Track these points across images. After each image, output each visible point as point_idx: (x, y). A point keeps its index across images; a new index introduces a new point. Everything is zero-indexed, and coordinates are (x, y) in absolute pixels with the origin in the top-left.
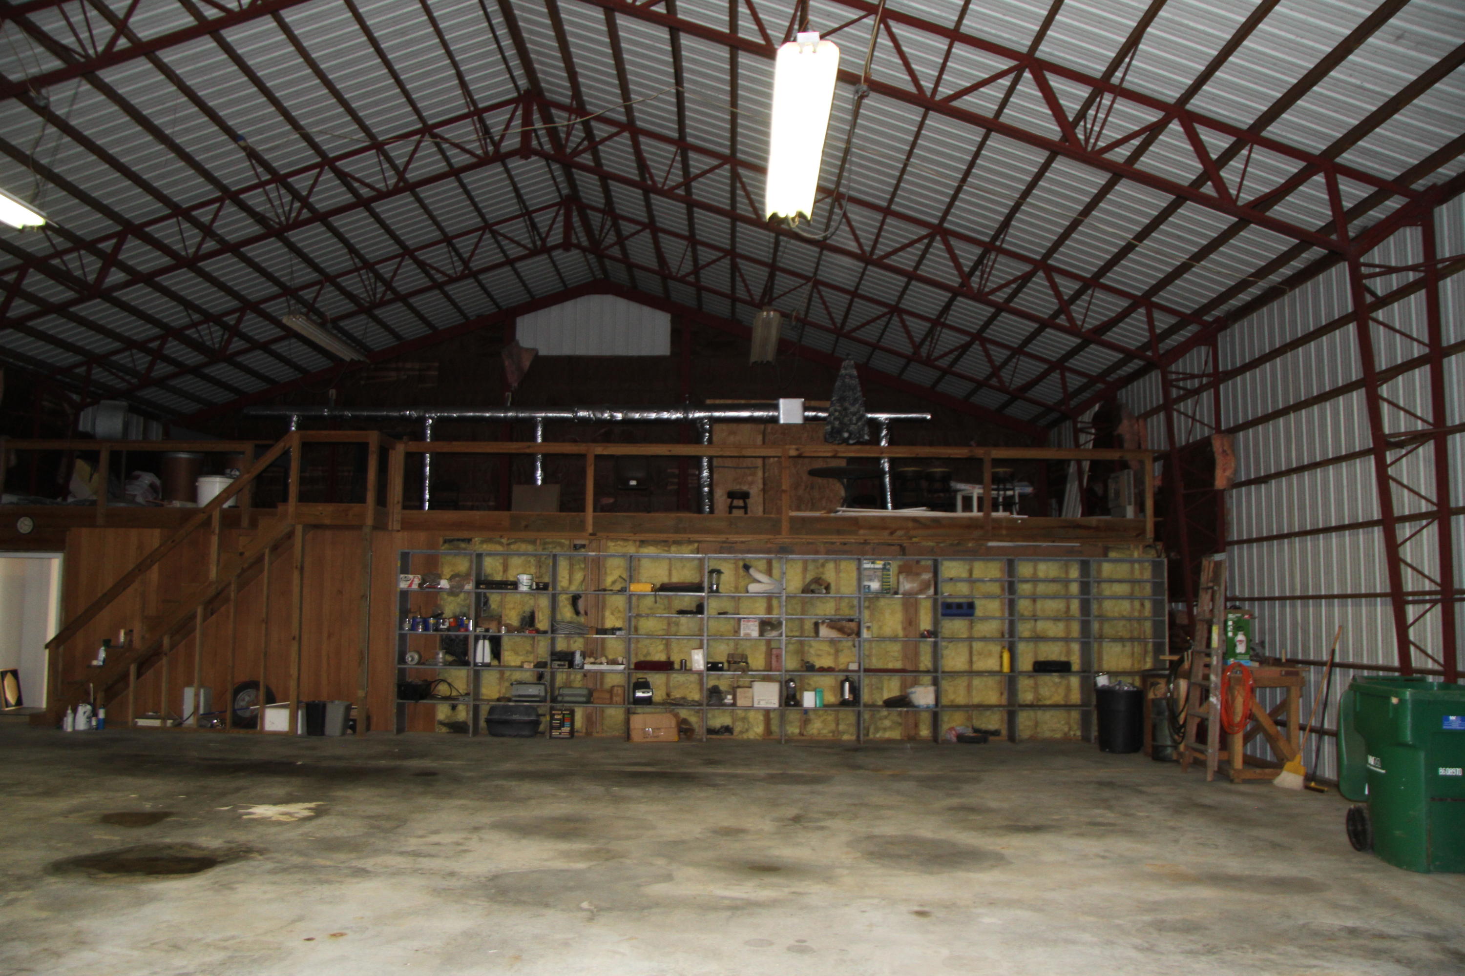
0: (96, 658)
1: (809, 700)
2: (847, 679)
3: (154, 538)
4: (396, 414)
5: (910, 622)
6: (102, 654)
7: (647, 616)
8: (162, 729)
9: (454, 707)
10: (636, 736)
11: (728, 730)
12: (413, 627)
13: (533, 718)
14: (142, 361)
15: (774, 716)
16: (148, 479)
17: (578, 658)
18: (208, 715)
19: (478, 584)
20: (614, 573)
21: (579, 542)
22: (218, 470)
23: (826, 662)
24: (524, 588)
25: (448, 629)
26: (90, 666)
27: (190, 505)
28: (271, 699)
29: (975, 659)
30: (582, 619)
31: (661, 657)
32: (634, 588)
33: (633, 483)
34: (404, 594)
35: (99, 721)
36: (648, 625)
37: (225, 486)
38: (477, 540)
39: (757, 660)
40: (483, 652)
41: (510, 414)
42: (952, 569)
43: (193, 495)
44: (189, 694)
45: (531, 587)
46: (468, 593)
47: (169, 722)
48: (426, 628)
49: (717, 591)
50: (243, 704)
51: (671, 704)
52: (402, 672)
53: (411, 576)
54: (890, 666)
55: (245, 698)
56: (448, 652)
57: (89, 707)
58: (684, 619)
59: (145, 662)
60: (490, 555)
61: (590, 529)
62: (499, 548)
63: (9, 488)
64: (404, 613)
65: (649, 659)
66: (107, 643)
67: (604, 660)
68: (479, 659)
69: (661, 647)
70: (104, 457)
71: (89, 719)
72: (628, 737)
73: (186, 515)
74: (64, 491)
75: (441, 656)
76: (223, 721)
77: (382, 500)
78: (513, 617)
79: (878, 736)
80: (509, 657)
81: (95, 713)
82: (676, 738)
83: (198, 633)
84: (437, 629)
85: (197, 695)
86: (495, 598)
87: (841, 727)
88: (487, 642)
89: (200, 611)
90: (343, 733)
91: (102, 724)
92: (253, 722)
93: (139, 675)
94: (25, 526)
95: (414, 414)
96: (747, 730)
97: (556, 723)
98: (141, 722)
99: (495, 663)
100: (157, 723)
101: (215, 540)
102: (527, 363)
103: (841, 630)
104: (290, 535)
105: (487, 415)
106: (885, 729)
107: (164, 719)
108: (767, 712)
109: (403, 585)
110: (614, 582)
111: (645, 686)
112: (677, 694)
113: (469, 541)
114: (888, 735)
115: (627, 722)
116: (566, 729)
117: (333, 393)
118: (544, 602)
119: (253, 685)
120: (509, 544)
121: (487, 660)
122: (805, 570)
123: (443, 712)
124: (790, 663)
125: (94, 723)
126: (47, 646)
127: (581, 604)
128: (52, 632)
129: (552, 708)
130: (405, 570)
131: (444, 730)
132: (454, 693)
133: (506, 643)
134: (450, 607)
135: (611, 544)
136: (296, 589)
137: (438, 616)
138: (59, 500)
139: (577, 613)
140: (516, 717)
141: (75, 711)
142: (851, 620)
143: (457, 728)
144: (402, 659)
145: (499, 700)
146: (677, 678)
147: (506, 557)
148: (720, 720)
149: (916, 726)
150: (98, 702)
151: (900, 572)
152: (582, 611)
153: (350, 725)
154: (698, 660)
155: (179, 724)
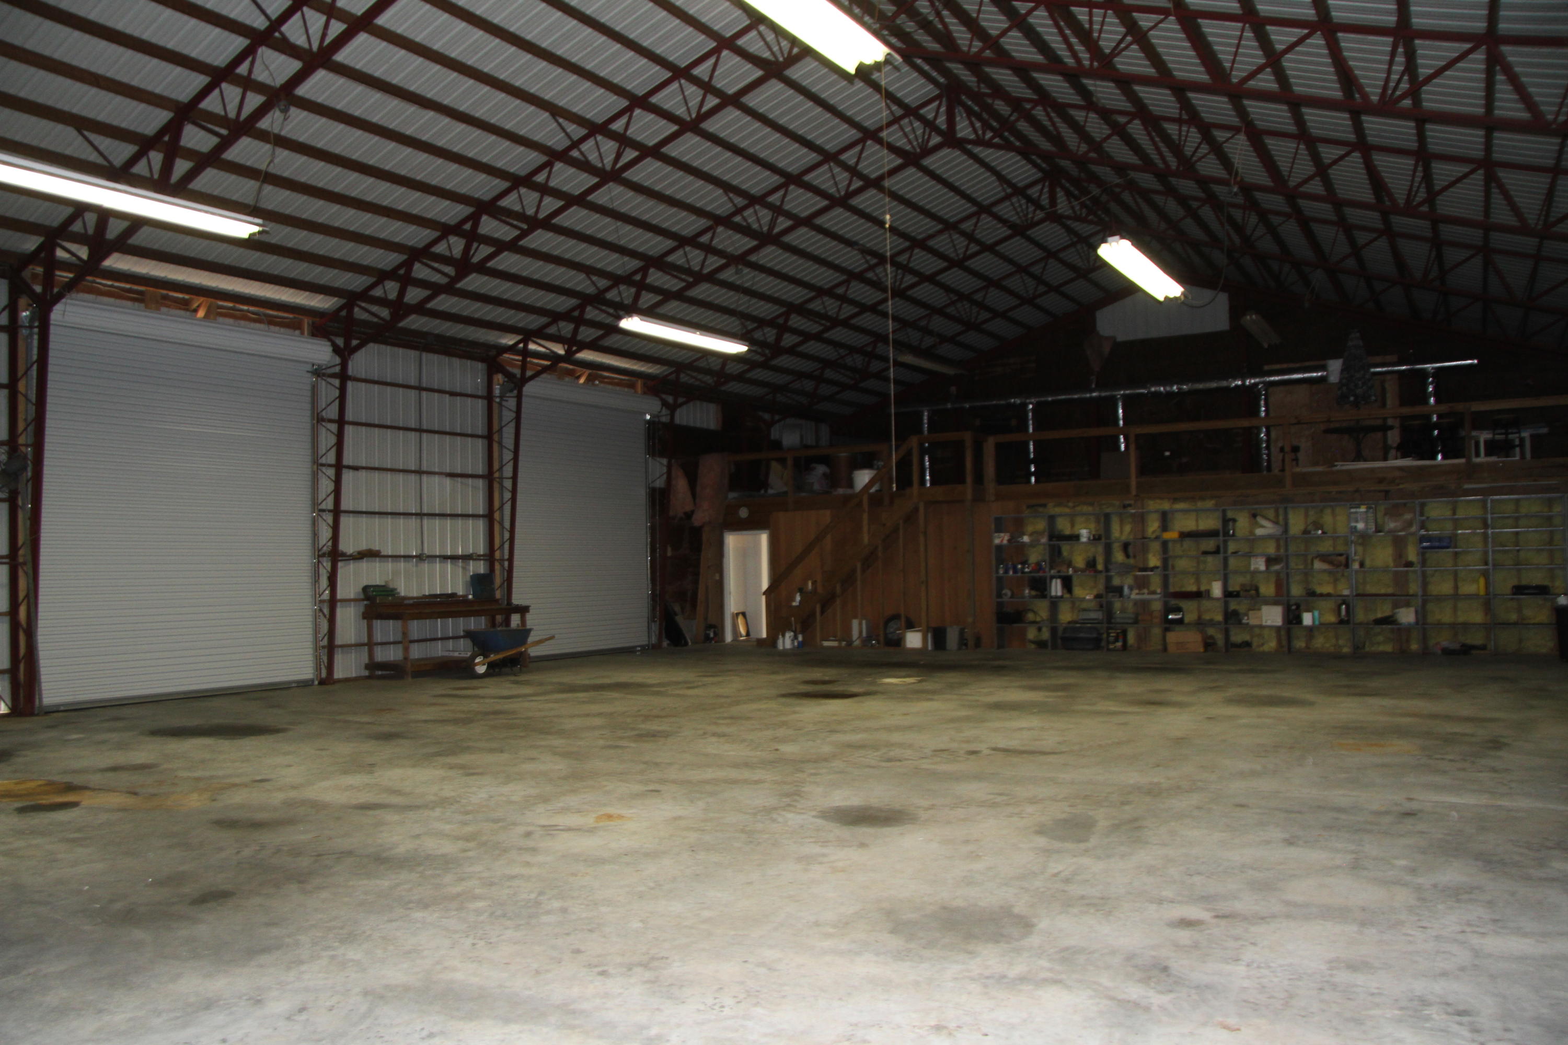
0: (794, 600)
1: (1307, 619)
2: (1344, 603)
3: (826, 516)
4: (1002, 402)
5: (1399, 555)
6: (798, 598)
7: (1181, 557)
8: (839, 648)
9: (1040, 629)
10: (1172, 648)
11: (1247, 644)
12: (1006, 572)
13: (1095, 635)
14: (809, 385)
15: (1283, 633)
16: (821, 469)
17: (1126, 590)
18: (869, 638)
19: (1051, 537)
20: (1153, 526)
21: (1127, 502)
22: (867, 465)
23: (1327, 589)
24: (1084, 539)
25: (1030, 572)
26: (791, 607)
27: (849, 491)
28: (910, 626)
29: (1460, 584)
30: (1131, 561)
31: (1194, 588)
32: (1167, 536)
33: (1167, 454)
34: (999, 548)
35: (799, 643)
36: (1182, 564)
37: (872, 476)
38: (1050, 505)
39: (1268, 589)
40: (1056, 588)
41: (1094, 394)
42: (1437, 510)
43: (850, 484)
44: (855, 623)
45: (1089, 539)
46: (1044, 544)
47: (844, 643)
48: (1015, 571)
49: (1233, 535)
50: (892, 630)
51: (1200, 624)
52: (1000, 605)
53: (1002, 535)
54: (1383, 591)
55: (893, 626)
56: (1032, 588)
57: (792, 634)
58: (1210, 559)
59: (827, 602)
60: (1060, 515)
61: (1134, 492)
62: (1067, 510)
63: (732, 488)
64: (1000, 561)
65: (1183, 589)
66: (801, 590)
67: (1146, 591)
68: (1053, 593)
69: (1192, 581)
70: (790, 462)
71: (793, 641)
72: (1165, 649)
73: (847, 499)
74: (765, 485)
75: (1027, 591)
76: (878, 642)
77: (979, 479)
78: (1079, 561)
79: (1373, 649)
80: (1078, 591)
81: (796, 637)
82: (1202, 650)
83: (859, 583)
84: (1023, 572)
85: (860, 624)
86: (1066, 548)
87: (1341, 642)
88: (1059, 581)
89: (859, 565)
90: (960, 649)
91: (802, 644)
92: (898, 642)
93: (822, 612)
94: (744, 513)
95: (1018, 401)
96: (1263, 644)
97: (1111, 639)
98: (826, 644)
99: (1067, 596)
100: (835, 644)
101: (865, 516)
102: (1106, 350)
103: (1331, 563)
104: (916, 510)
105: (1076, 396)
106: (1379, 643)
107: (840, 641)
108: (1278, 629)
109: (997, 541)
110: (1154, 532)
111: (1178, 610)
112: (1207, 617)
113: (1044, 506)
114: (1381, 648)
115: (1164, 639)
116: (1119, 644)
117: (953, 389)
118: (1100, 549)
119: (896, 617)
120: (1074, 507)
121: (1059, 594)
122: (1306, 516)
123: (1032, 634)
124: (1296, 590)
125: (796, 644)
126: (764, 593)
127: (1130, 549)
128: (765, 585)
129: (1109, 628)
130: (999, 530)
131: (1033, 646)
132: (1038, 619)
133: (1075, 581)
134: (1033, 558)
135: (1151, 502)
136: (922, 548)
137: (1024, 563)
138: (762, 492)
139: (1128, 556)
140: (1082, 635)
141: (784, 636)
142: (1341, 555)
143: (1041, 644)
144: (999, 595)
145: (1069, 623)
146: (1206, 604)
147: (1072, 518)
148: (1238, 636)
149: (1408, 641)
150: (798, 630)
151: (1385, 514)
152: (1131, 554)
153: (963, 643)
154: (1217, 590)
155: (850, 643)
